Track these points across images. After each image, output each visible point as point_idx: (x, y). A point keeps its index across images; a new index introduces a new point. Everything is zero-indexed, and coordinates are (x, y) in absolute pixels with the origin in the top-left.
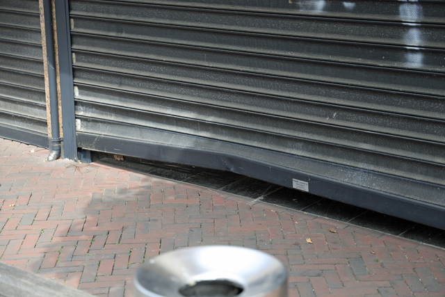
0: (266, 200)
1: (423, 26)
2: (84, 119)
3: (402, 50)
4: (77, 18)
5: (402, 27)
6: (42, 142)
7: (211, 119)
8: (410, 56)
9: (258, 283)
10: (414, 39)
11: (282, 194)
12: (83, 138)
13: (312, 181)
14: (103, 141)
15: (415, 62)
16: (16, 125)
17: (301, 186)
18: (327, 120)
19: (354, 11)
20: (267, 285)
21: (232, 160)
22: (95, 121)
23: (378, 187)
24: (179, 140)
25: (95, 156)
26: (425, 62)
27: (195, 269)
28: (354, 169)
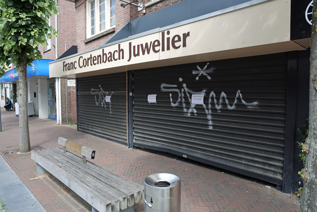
0: (177, 159)
1: (212, 120)
2: (135, 139)
3: (208, 125)
4: (134, 116)
5: (208, 120)
6: (125, 144)
7: (164, 140)
8: (210, 127)
9: (174, 183)
10: (210, 123)
11: (180, 158)
12: (135, 143)
13: (187, 155)
14: (139, 144)
15: (211, 128)
16: (120, 140)
17: (185, 156)
18: (191, 141)
19: (197, 116)
20: (176, 183)
21: (169, 150)
22: (138, 140)
23: (203, 157)
24: (157, 145)
25: (137, 148)
26: (213, 128)
27: (159, 179)
28: (197, 152)
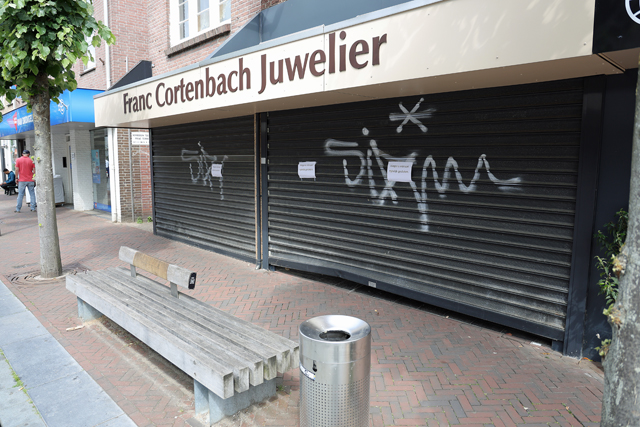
0: (356, 291)
1: (428, 213)
2: (272, 251)
3: (419, 224)
4: (271, 205)
5: (419, 213)
6: (253, 261)
7: (331, 253)
8: (423, 226)
9: (357, 333)
10: (425, 219)
11: (363, 288)
12: (271, 259)
13: (378, 282)
14: (281, 261)
15: (425, 229)
16: (242, 253)
17: (372, 285)
18: (385, 254)
19: (397, 205)
20: (361, 334)
21: (340, 272)
22: (277, 252)
23: (408, 286)
24: (314, 262)
25: (277, 268)
26: (429, 229)
27: (327, 326)
28: (398, 277)
